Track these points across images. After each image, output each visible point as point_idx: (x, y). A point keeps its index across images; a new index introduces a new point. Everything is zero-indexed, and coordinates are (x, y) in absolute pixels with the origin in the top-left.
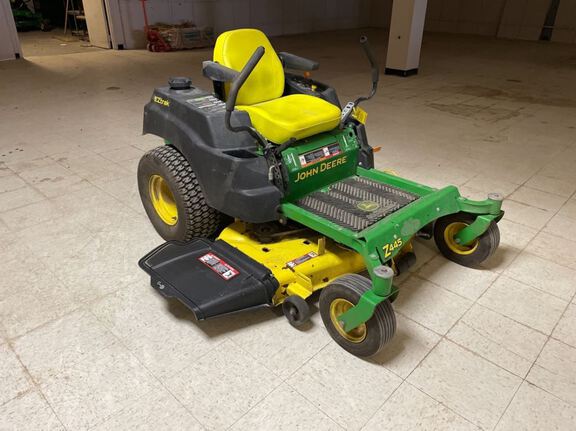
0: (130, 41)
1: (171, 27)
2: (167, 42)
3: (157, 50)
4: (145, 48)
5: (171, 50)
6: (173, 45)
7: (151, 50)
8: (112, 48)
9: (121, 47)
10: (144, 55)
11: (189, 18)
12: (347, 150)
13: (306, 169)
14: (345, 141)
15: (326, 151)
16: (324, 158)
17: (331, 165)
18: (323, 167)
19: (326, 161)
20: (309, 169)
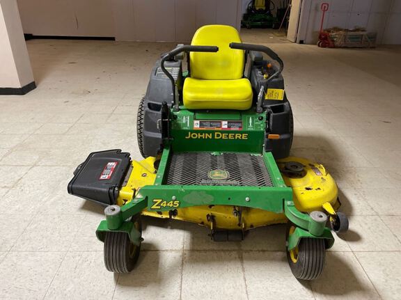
0: (309, 38)
1: (341, 30)
2: (333, 41)
3: (323, 46)
4: (315, 44)
5: (334, 47)
6: (337, 44)
7: (319, 46)
8: (296, 42)
9: (301, 42)
10: (313, 49)
11: (361, 25)
12: (249, 129)
13: (197, 132)
14: (251, 122)
15: (225, 125)
16: (220, 129)
17: (228, 136)
18: (218, 135)
19: (222, 132)
20: (201, 132)
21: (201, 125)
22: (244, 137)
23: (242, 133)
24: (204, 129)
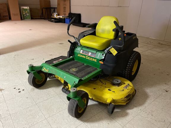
12: (97, 58)
13: (81, 54)
14: (99, 55)
15: (90, 54)
16: (88, 55)
17: (90, 59)
18: (87, 58)
19: (89, 57)
20: (82, 55)
21: (83, 52)
22: (95, 61)
23: (95, 59)
24: (83, 54)
